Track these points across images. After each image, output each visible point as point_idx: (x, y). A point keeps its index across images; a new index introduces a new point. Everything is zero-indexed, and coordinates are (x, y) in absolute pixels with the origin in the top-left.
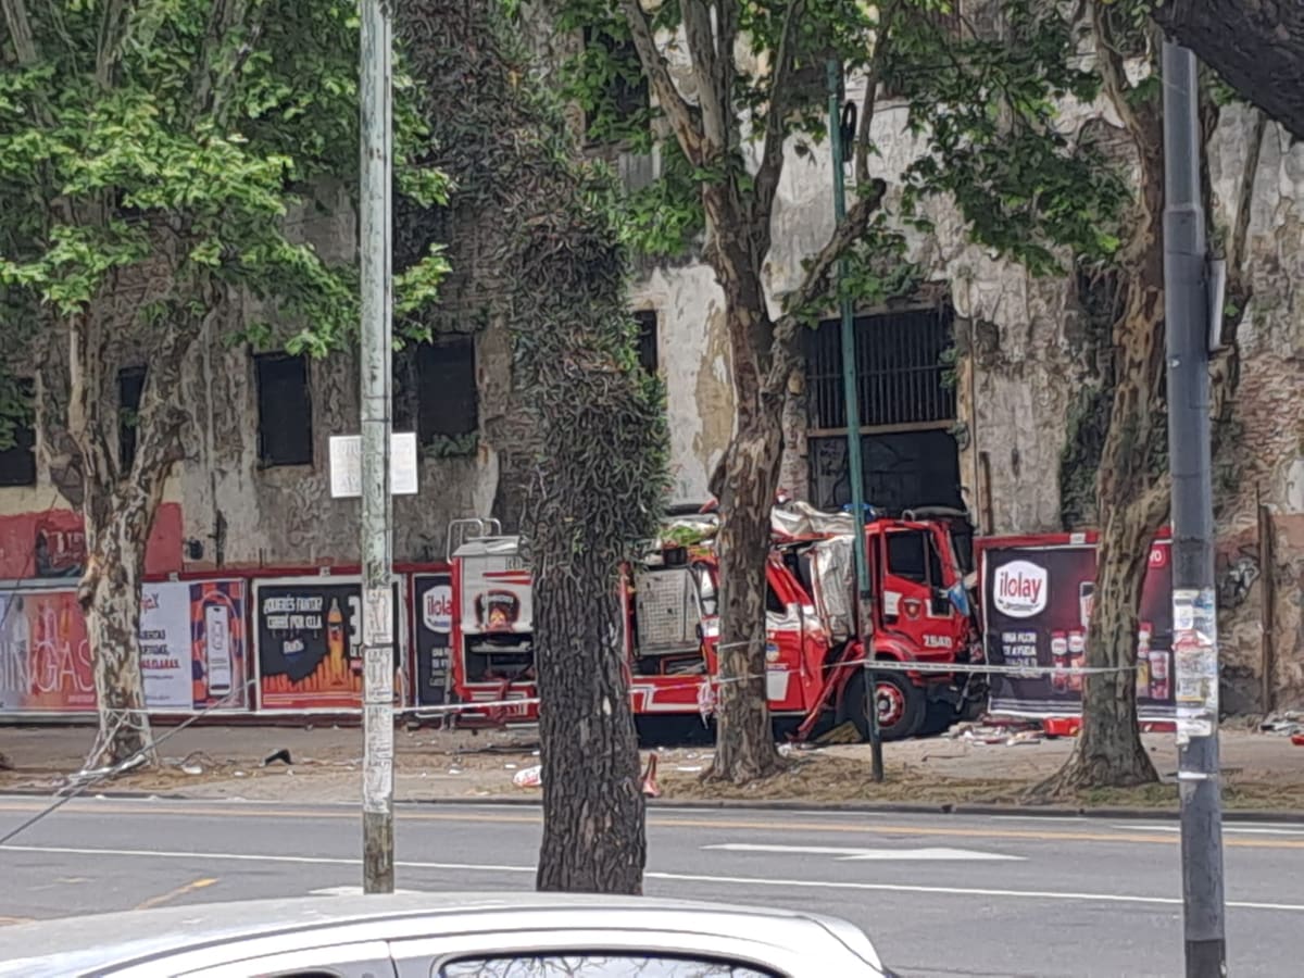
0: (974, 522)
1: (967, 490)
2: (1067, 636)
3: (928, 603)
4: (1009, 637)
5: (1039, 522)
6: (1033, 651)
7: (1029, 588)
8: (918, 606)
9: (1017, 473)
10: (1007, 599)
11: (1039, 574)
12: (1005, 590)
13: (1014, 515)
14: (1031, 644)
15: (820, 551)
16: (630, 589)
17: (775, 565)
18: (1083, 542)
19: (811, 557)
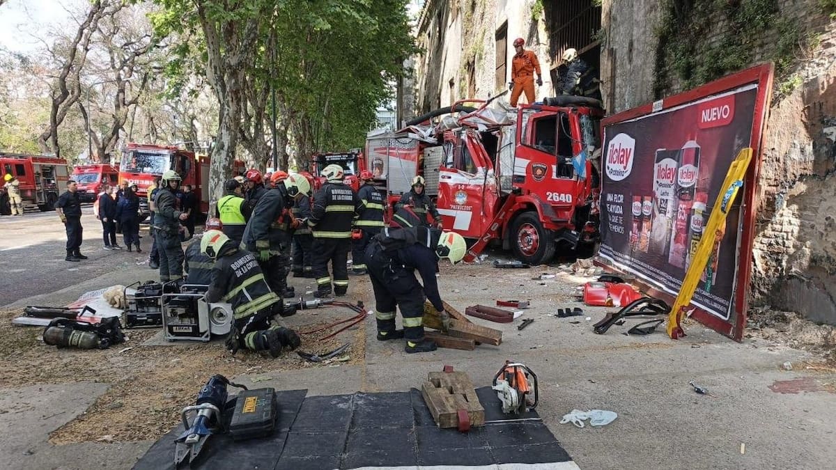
0: (604, 106)
2: (642, 201)
3: (554, 168)
4: (609, 197)
6: (621, 211)
7: (624, 156)
8: (544, 170)
9: (630, 61)
10: (611, 165)
11: (630, 144)
12: (611, 159)
13: (627, 96)
14: (620, 204)
15: (505, 132)
16: (421, 158)
17: (475, 141)
18: (661, 109)
19: (499, 136)
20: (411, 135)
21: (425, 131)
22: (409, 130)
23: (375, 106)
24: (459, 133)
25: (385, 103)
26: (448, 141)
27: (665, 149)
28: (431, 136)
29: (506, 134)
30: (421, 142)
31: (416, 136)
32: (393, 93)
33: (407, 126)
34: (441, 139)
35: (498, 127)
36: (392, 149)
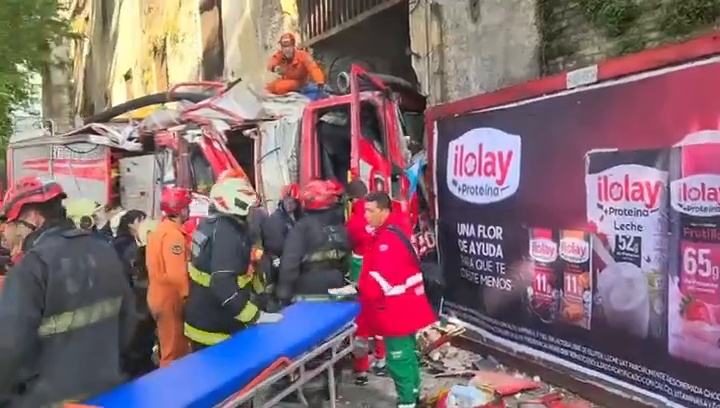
0: (425, 91)
1: (418, 57)
2: (556, 238)
4: (464, 229)
5: (507, 72)
6: (499, 252)
7: (494, 164)
9: (475, 19)
10: (463, 180)
11: (507, 144)
12: (460, 169)
13: (472, 75)
14: (495, 242)
15: (265, 131)
16: (114, 174)
17: (216, 145)
18: (595, 79)
19: (256, 138)
20: (93, 138)
21: (119, 132)
22: (91, 131)
23: (11, 110)
24: (182, 133)
25: (26, 106)
26: (164, 147)
27: (616, 150)
28: (130, 139)
29: (267, 135)
30: (114, 150)
31: (104, 140)
32: (37, 93)
33: (85, 124)
34: (149, 144)
35: (251, 124)
36: (60, 161)
